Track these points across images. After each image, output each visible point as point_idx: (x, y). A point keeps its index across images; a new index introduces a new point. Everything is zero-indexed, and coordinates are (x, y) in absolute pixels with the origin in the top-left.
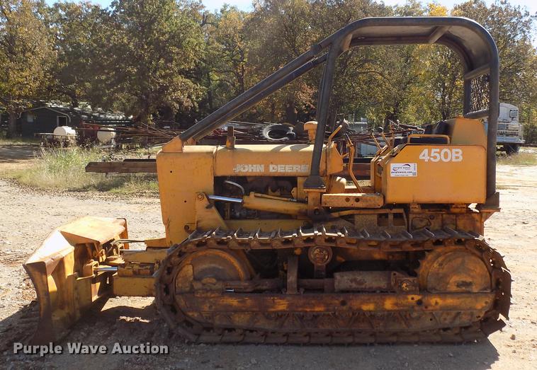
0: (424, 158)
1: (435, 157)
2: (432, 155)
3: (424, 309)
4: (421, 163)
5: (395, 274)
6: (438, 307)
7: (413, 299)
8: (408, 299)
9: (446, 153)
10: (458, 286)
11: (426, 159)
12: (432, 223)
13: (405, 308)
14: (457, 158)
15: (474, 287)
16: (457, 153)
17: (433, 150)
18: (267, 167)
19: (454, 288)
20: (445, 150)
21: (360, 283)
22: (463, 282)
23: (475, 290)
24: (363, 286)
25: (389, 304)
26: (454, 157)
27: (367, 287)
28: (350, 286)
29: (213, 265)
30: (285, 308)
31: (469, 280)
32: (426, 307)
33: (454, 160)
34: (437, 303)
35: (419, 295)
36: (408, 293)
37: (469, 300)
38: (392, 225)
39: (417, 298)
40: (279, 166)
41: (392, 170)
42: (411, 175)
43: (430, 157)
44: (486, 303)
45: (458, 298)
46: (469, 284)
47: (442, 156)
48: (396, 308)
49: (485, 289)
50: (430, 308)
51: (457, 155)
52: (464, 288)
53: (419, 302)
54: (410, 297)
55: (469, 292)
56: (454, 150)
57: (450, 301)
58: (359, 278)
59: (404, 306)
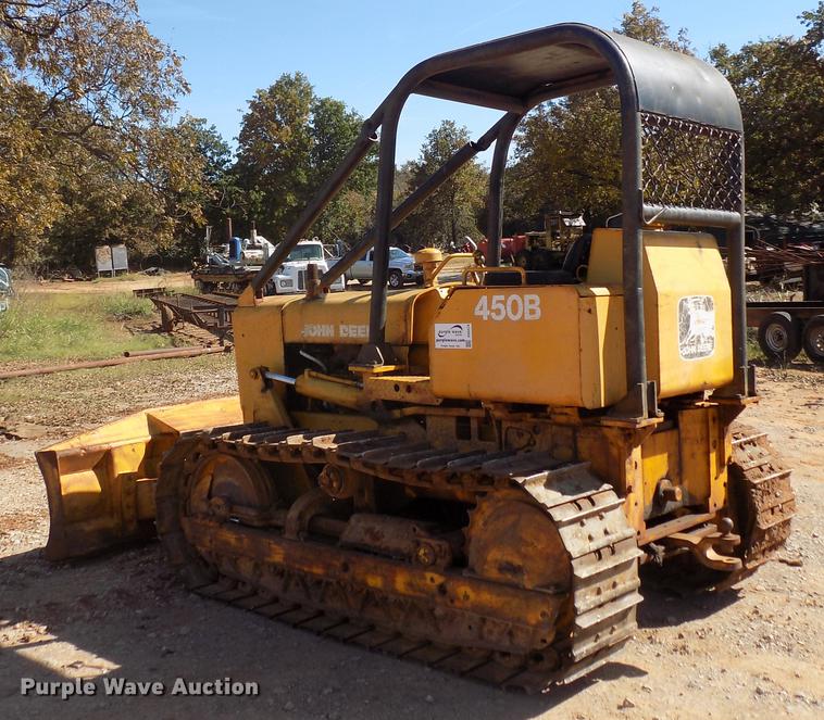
0: (481, 313)
1: (498, 312)
2: (493, 307)
3: (449, 603)
4: (477, 322)
5: (415, 530)
6: (468, 604)
7: (432, 580)
8: (425, 578)
9: (515, 304)
10: (501, 569)
11: (485, 314)
12: (537, 440)
13: (424, 595)
14: (532, 312)
15: (526, 577)
16: (532, 302)
17: (496, 298)
18: (337, 329)
19: (493, 574)
20: (514, 297)
21: (376, 537)
22: (507, 563)
23: (529, 586)
24: (378, 543)
25: (401, 582)
26: (527, 312)
27: (383, 547)
28: (362, 540)
29: (230, 479)
30: (281, 560)
31: (517, 561)
32: (452, 601)
33: (528, 317)
34: (467, 597)
35: (441, 574)
36: (426, 568)
37: (515, 602)
38: (476, 439)
39: (439, 579)
40: (350, 326)
41: (437, 337)
42: (463, 346)
43: (492, 311)
44: (543, 614)
45: (499, 595)
46: (516, 570)
47: (509, 309)
48: (411, 592)
49: (547, 587)
50: (457, 604)
51: (531, 307)
52: (509, 576)
53: (442, 589)
54: (429, 575)
55: (516, 587)
56: (528, 297)
57: (487, 598)
58: (378, 528)
59: (422, 591)
